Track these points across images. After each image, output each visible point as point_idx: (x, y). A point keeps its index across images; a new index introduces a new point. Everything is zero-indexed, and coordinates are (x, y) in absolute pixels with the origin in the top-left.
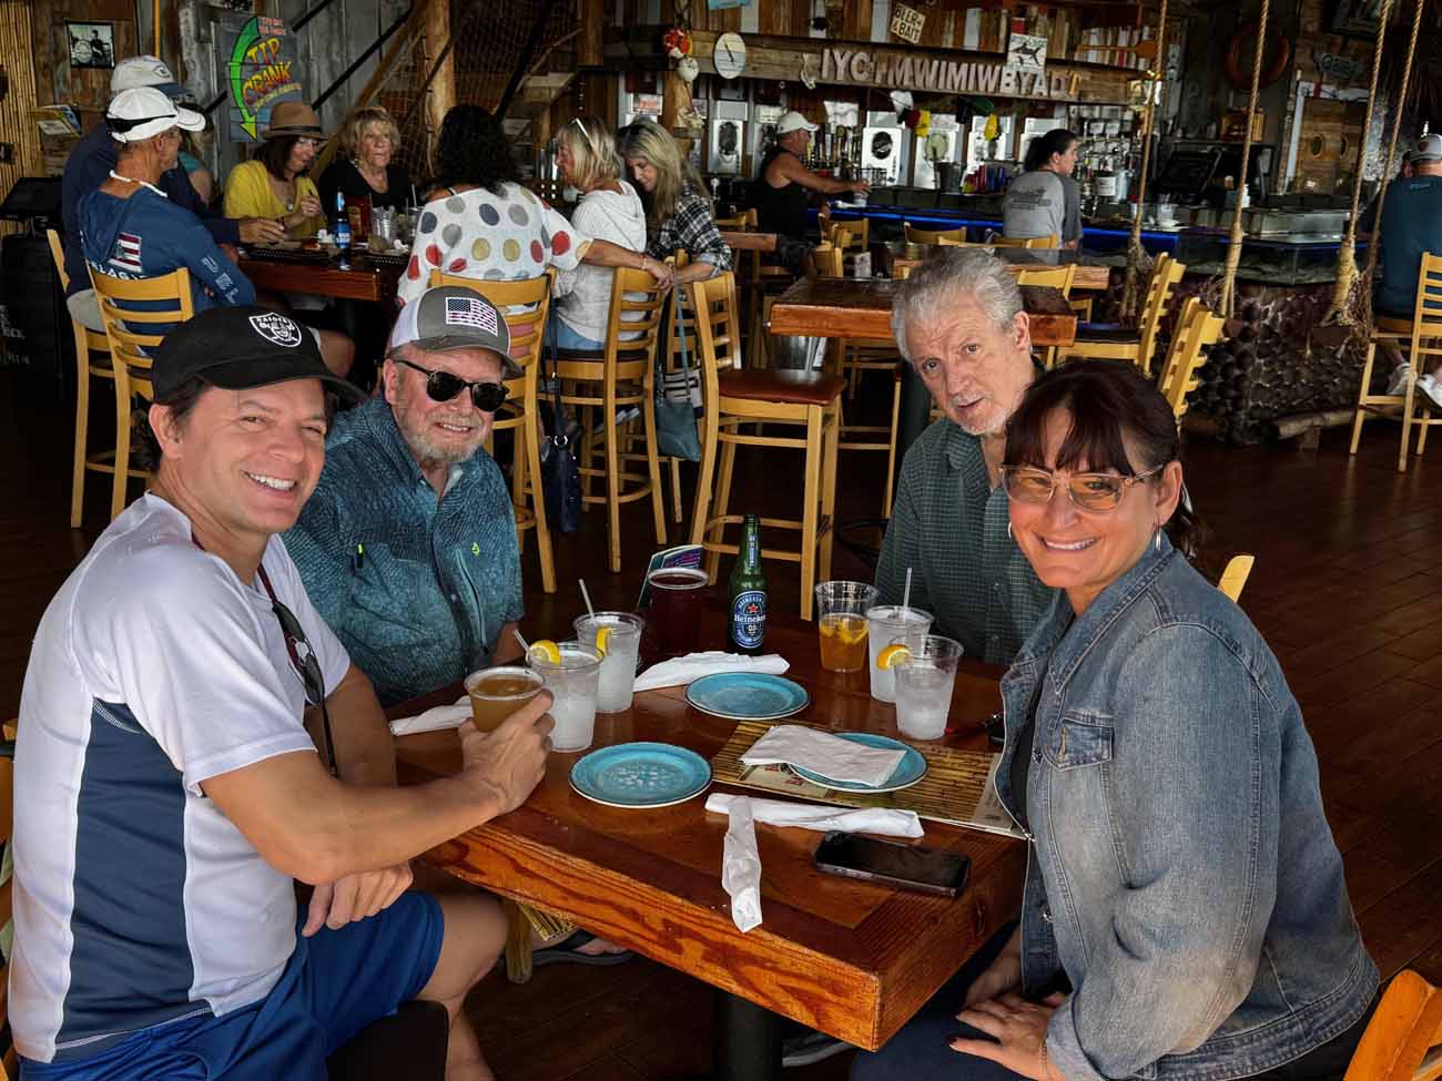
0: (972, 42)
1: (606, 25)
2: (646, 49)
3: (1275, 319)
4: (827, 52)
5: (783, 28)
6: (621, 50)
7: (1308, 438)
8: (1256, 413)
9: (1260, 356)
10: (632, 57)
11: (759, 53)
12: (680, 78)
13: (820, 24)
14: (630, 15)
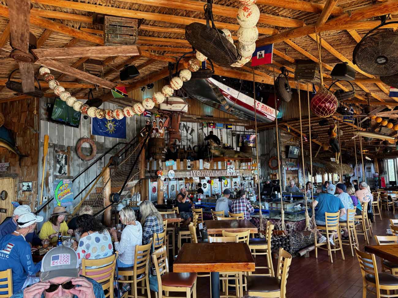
0: (220, 168)
1: (145, 170)
2: (154, 174)
3: (294, 228)
4: (191, 171)
5: (182, 168)
6: (149, 175)
7: (307, 254)
8: (294, 250)
9: (293, 236)
10: (151, 176)
11: (177, 173)
12: (161, 180)
13: (189, 167)
14: (150, 168)
